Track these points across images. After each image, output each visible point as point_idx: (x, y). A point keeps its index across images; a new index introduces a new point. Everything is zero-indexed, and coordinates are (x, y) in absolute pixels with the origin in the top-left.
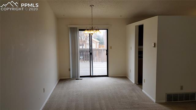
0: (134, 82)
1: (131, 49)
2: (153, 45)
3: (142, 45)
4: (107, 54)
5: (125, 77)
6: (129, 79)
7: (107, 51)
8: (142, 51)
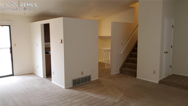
0: (42, 77)
1: (37, 46)
2: (61, 42)
3: (50, 42)
4: (11, 52)
5: (32, 73)
6: (36, 75)
7: (11, 48)
8: (50, 47)
